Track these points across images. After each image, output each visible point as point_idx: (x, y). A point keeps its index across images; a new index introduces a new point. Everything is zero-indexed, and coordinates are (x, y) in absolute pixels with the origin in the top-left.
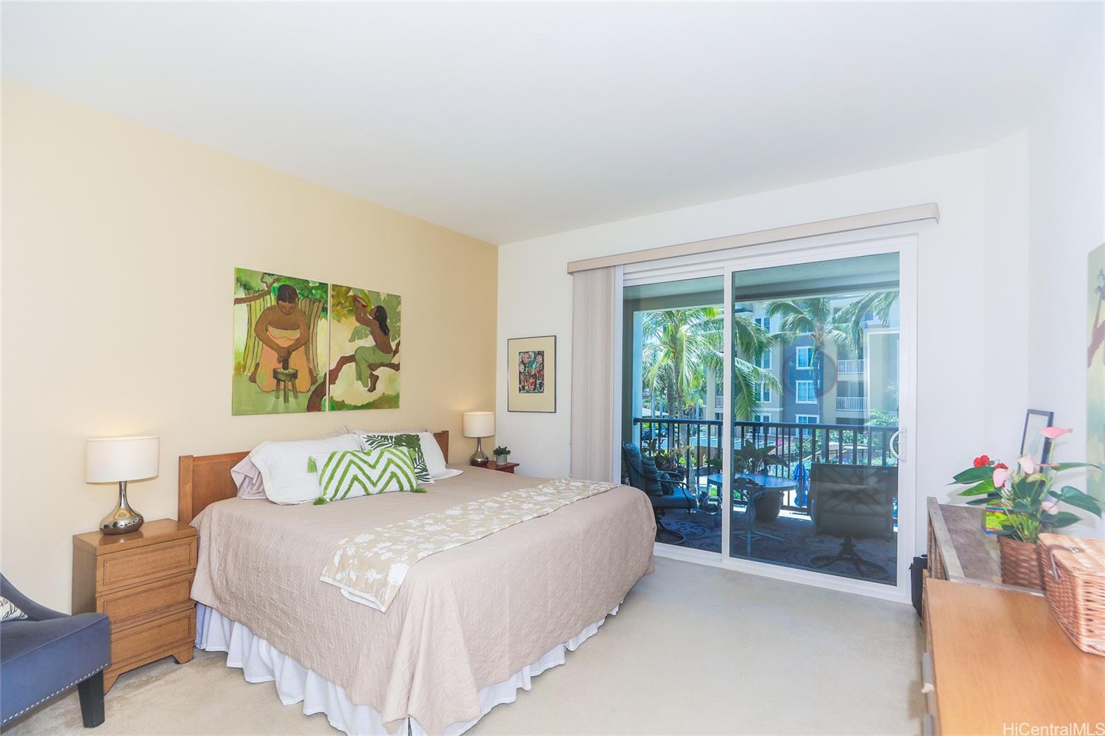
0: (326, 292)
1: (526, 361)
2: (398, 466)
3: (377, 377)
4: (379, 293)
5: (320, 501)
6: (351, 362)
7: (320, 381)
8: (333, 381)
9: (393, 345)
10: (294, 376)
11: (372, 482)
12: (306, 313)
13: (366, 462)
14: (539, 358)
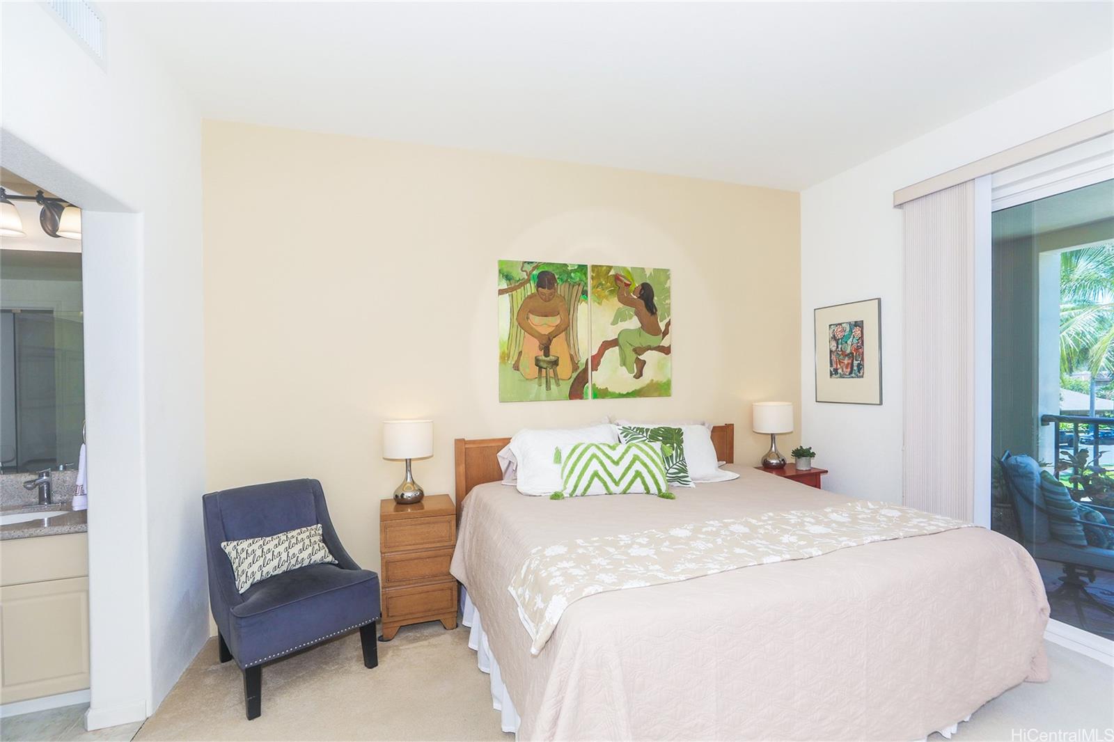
0: (586, 274)
1: (839, 336)
2: (645, 465)
3: (644, 362)
4: (643, 269)
5: (556, 496)
6: (615, 346)
7: (582, 367)
8: (595, 368)
9: (662, 326)
10: (555, 363)
11: (614, 481)
12: (566, 297)
13: (609, 457)
14: (857, 331)
